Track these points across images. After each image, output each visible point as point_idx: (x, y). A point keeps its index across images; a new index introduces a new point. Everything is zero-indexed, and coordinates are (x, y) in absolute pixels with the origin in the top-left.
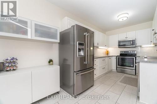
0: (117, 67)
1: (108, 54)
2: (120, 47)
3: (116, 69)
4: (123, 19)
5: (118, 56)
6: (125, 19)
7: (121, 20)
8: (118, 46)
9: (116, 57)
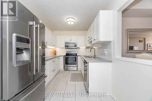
0: (64, 66)
1: (56, 54)
2: (66, 47)
3: (63, 68)
4: (71, 23)
5: (65, 56)
6: (72, 23)
7: (69, 23)
8: (64, 47)
9: (63, 57)
